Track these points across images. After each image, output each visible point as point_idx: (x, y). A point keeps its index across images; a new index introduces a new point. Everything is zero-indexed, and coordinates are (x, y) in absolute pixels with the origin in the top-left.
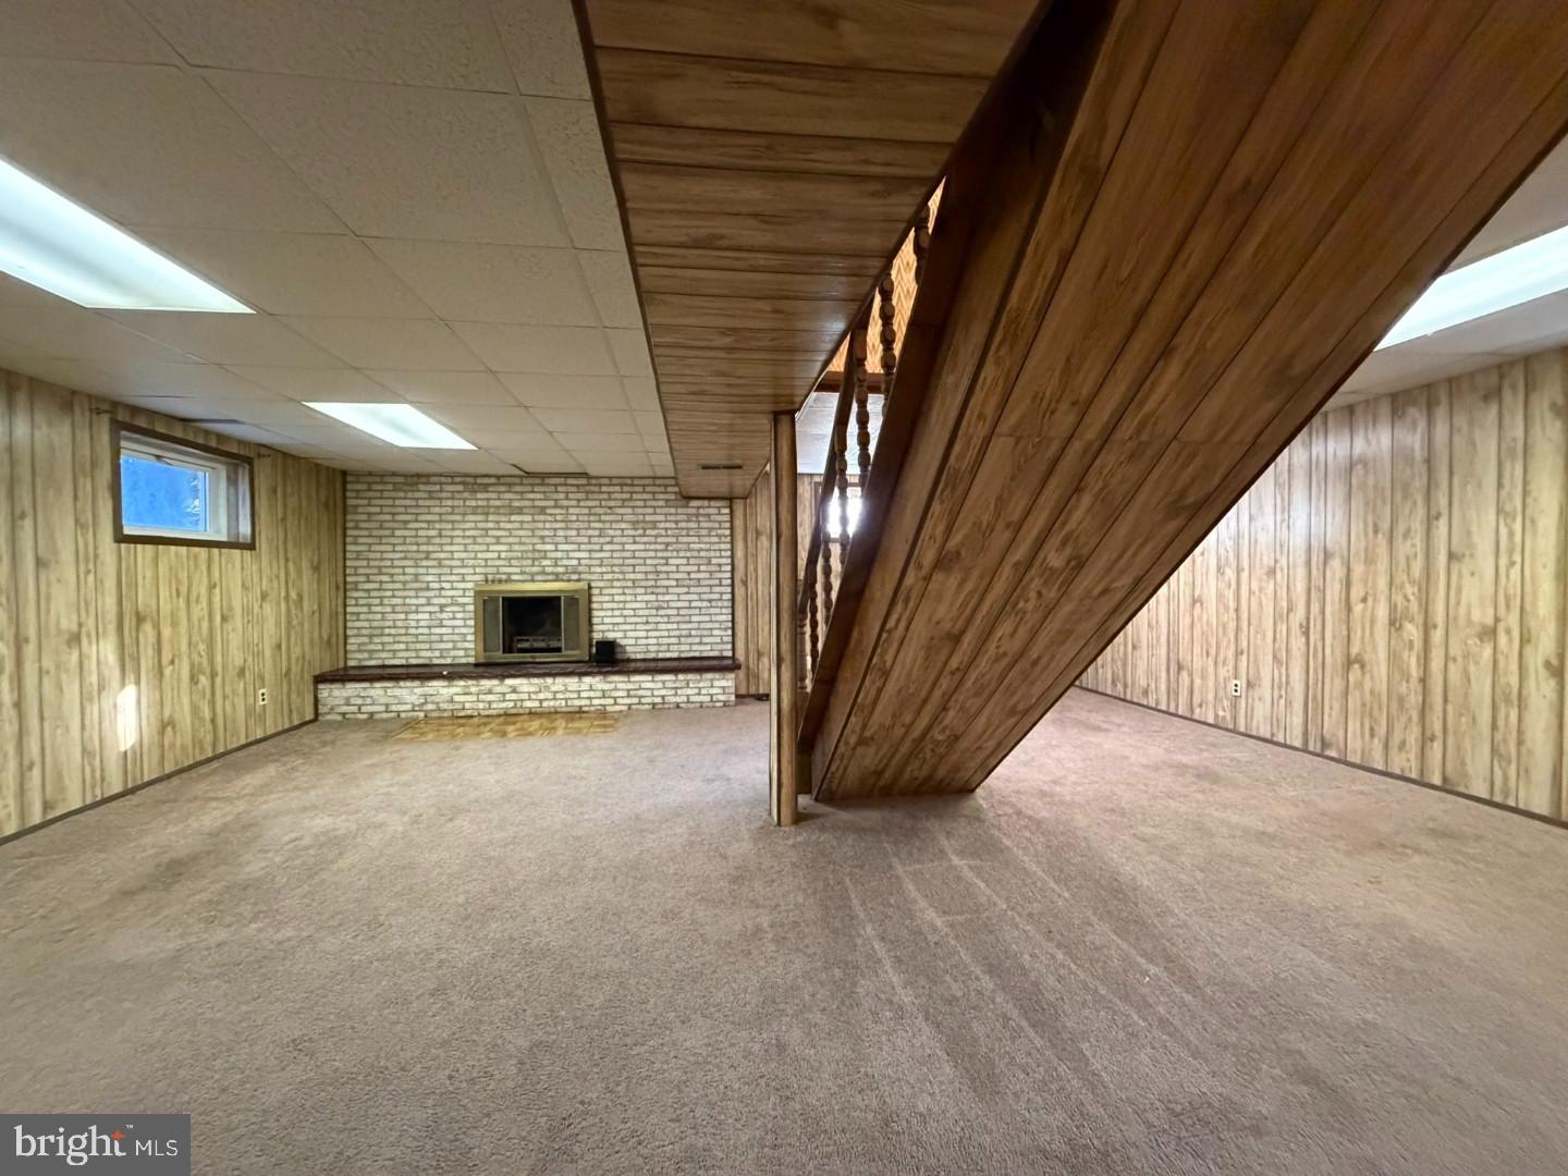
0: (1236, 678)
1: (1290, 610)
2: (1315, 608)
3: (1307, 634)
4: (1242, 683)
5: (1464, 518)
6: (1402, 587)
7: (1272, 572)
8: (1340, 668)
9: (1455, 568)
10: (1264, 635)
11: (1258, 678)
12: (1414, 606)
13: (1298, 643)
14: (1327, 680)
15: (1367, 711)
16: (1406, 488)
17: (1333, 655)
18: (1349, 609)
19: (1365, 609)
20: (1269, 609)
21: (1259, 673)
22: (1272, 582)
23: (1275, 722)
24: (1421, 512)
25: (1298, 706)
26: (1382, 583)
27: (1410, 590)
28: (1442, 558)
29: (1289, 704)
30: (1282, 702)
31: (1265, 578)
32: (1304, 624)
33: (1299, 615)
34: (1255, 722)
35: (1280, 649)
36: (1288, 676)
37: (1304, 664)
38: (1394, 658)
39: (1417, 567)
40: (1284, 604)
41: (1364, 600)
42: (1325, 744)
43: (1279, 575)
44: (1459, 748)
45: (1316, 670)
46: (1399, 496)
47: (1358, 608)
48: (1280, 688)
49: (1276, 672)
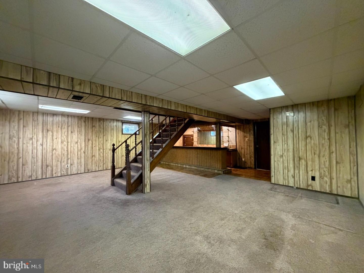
0: (67, 164)
1: (81, 149)
2: (86, 148)
3: (85, 153)
4: (69, 165)
5: (107, 136)
6: (100, 145)
7: (77, 143)
8: (91, 157)
9: (106, 142)
10: (75, 155)
11: (74, 163)
12: (102, 147)
13: (83, 155)
14: (89, 160)
15: (96, 163)
16: (100, 131)
17: (90, 155)
18: (92, 148)
19: (95, 148)
20: (76, 150)
21: (74, 162)
22: (77, 145)
23: (78, 170)
24: (102, 135)
25: (83, 166)
26: (97, 144)
27: (101, 145)
28: (105, 141)
29: (81, 166)
30: (80, 166)
31: (75, 144)
32: (84, 151)
33: (83, 150)
34: (73, 171)
35: (79, 156)
36: (81, 161)
37: (84, 158)
38: (99, 154)
39: (102, 142)
40: (80, 148)
41: (95, 147)
42: (88, 170)
43: (78, 143)
44: (107, 164)
45: (87, 159)
46: (100, 132)
47: (94, 148)
48: (79, 163)
49: (78, 161)
